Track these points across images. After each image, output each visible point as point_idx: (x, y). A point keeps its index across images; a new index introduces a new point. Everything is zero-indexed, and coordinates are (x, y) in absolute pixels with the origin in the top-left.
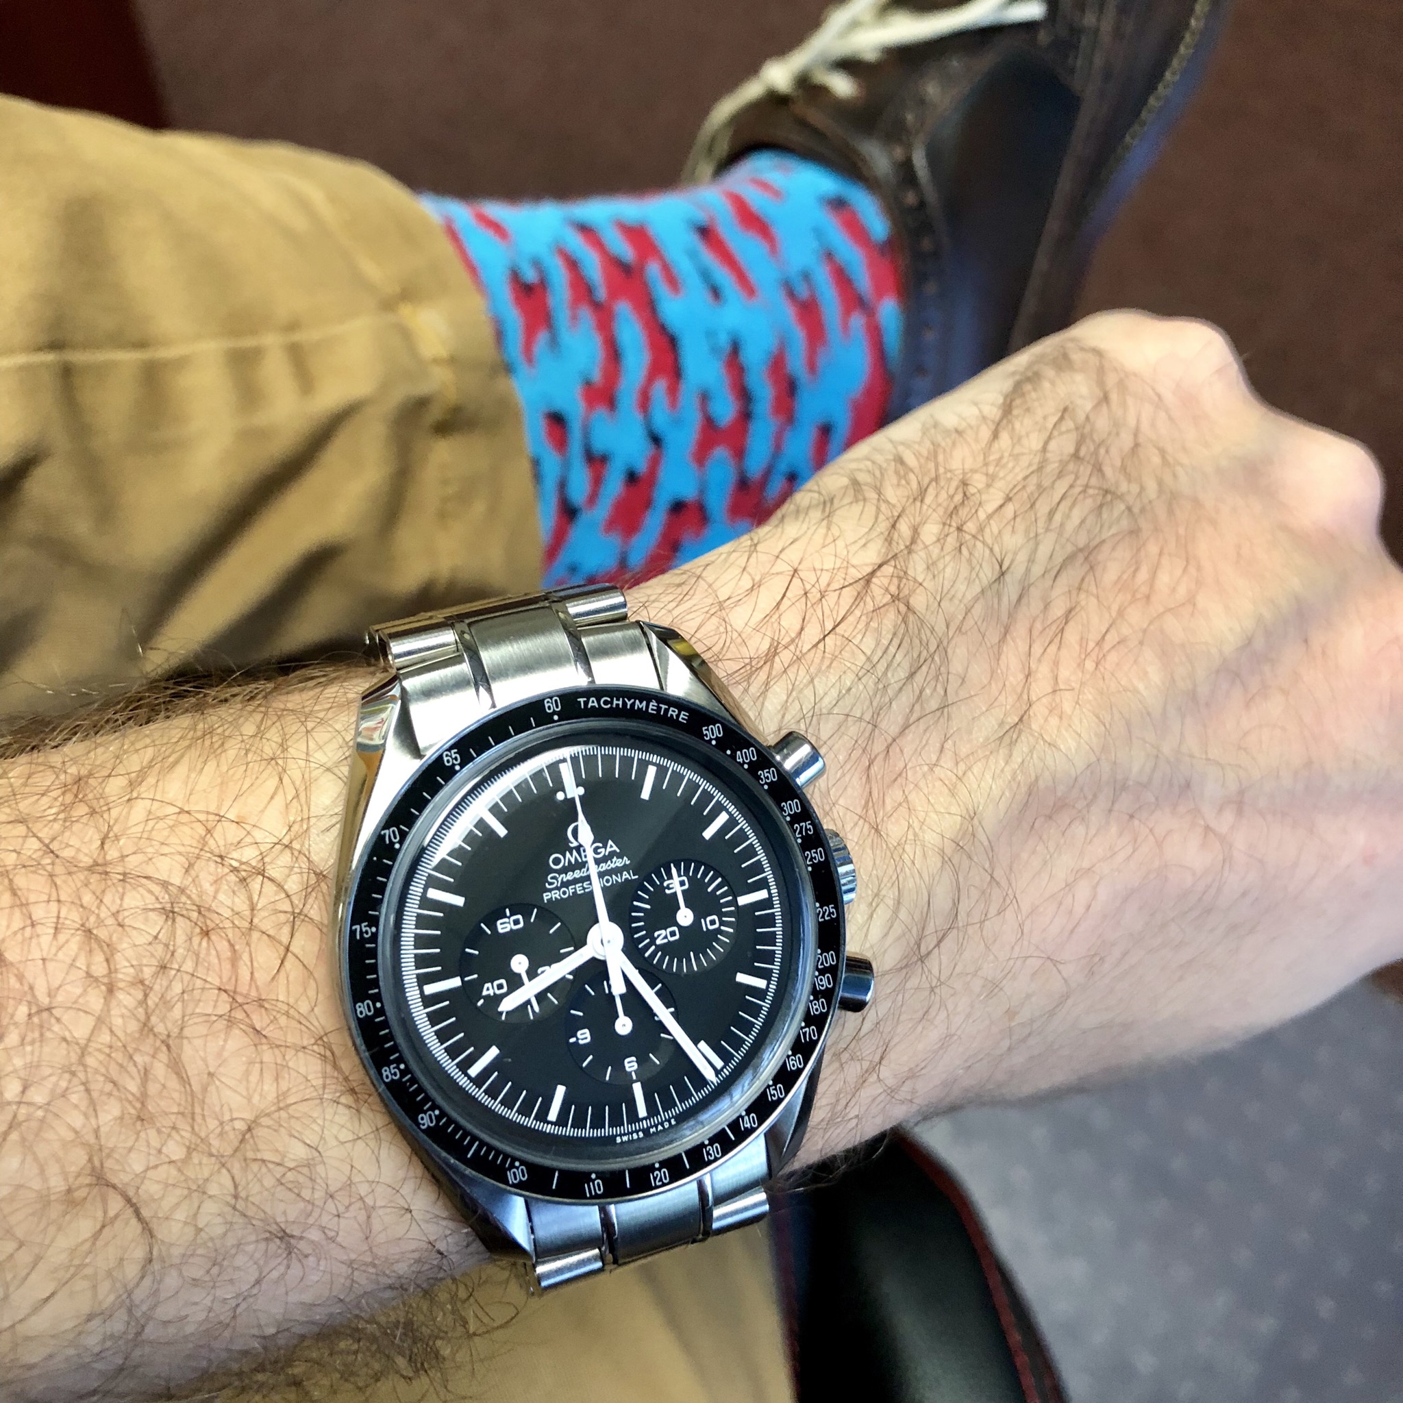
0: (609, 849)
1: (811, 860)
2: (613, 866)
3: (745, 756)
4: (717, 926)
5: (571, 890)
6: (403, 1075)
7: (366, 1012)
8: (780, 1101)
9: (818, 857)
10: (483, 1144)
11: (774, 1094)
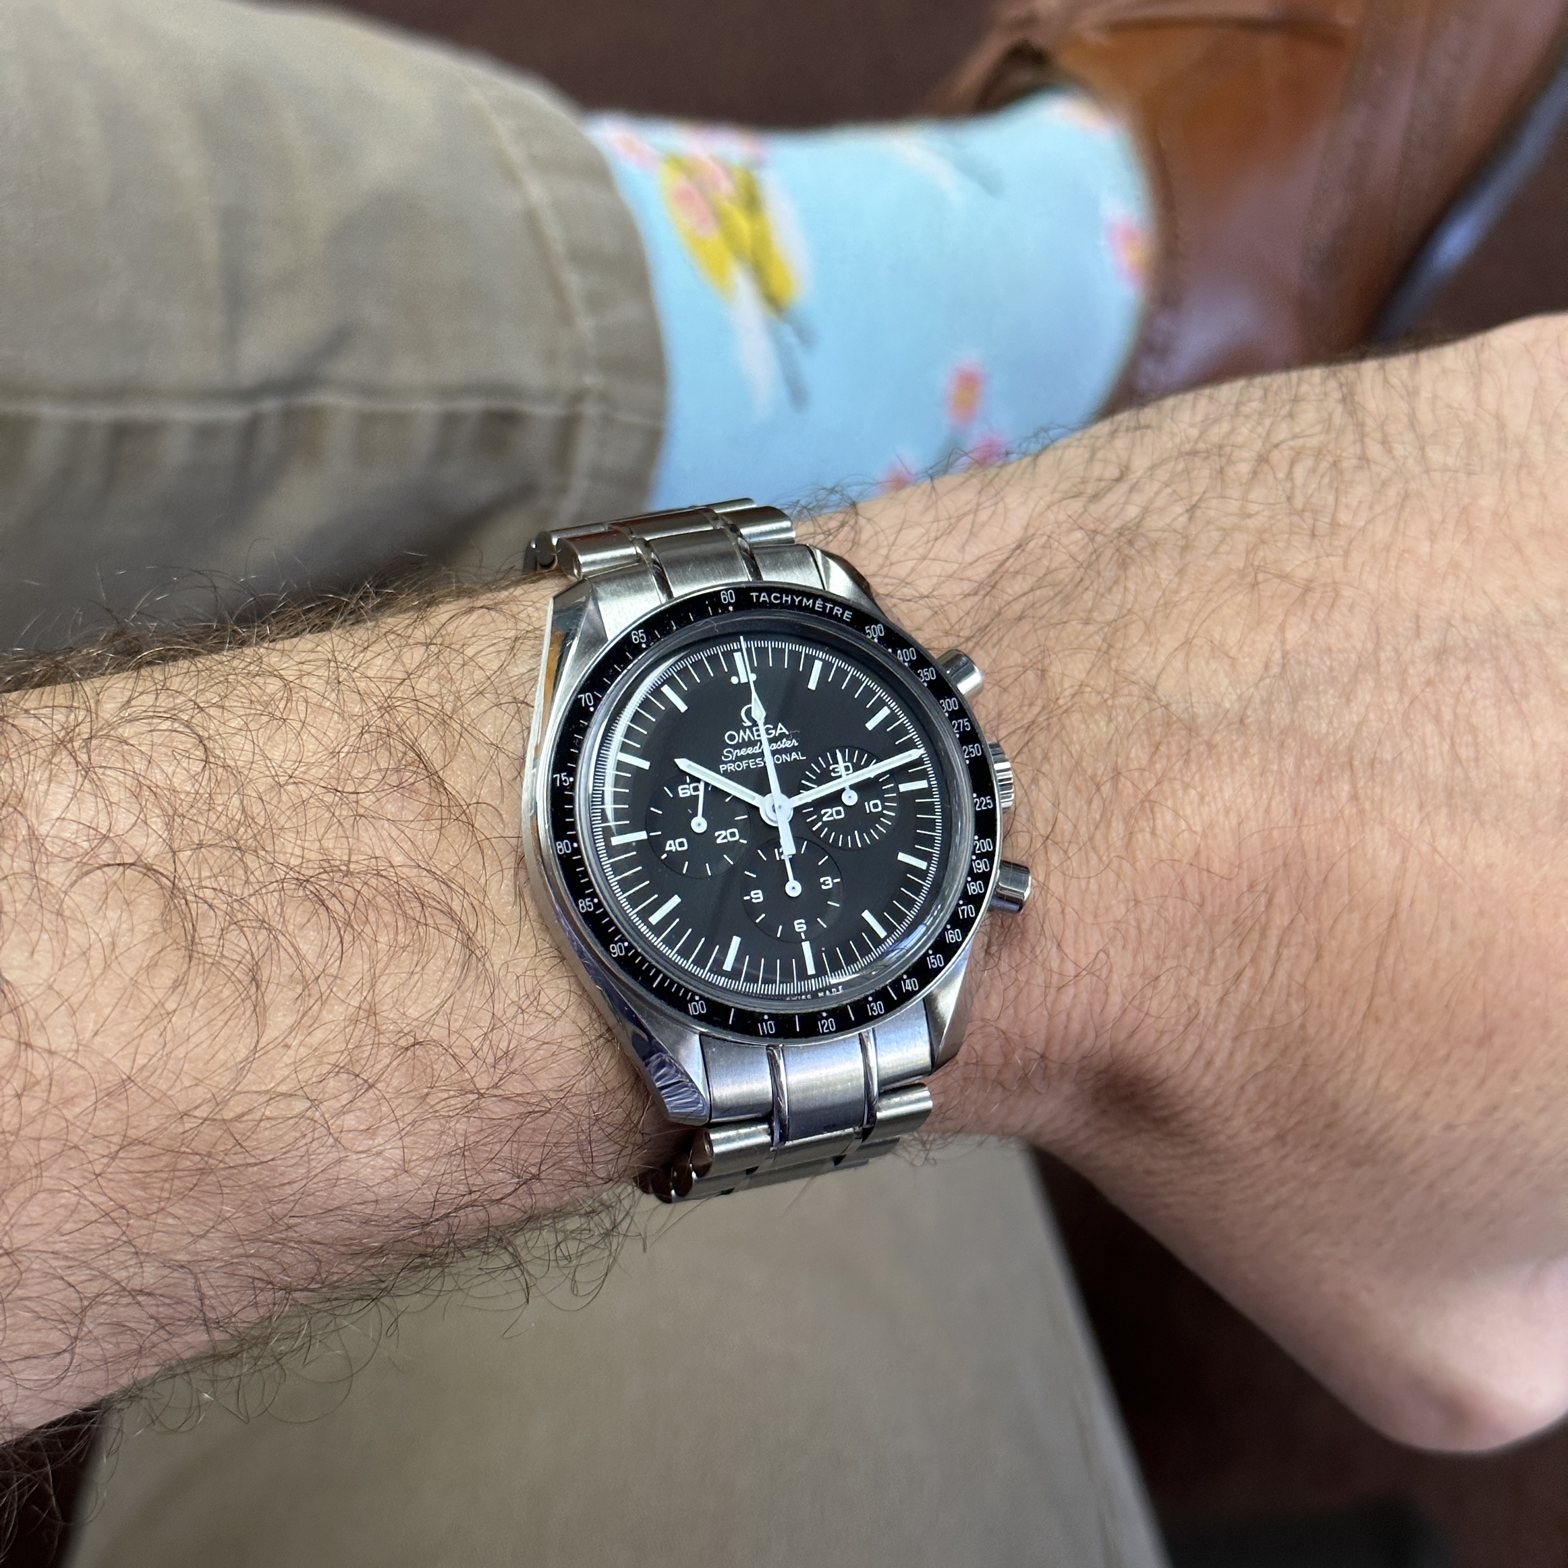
0: (779, 731)
1: (969, 753)
2: (782, 746)
3: (904, 656)
4: (880, 809)
5: (744, 765)
6: (596, 909)
7: (564, 850)
8: (940, 969)
9: (975, 751)
10: (665, 978)
11: (934, 961)
